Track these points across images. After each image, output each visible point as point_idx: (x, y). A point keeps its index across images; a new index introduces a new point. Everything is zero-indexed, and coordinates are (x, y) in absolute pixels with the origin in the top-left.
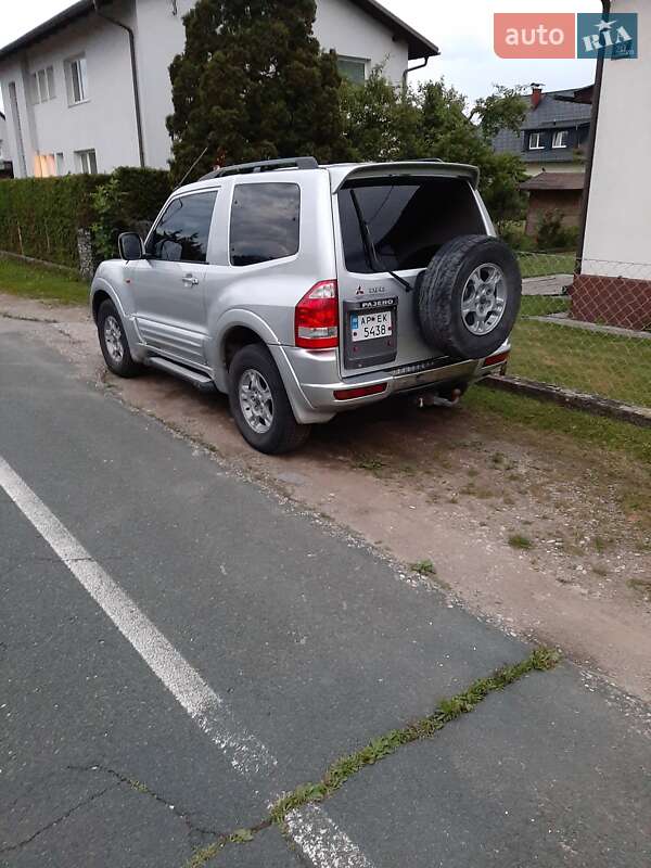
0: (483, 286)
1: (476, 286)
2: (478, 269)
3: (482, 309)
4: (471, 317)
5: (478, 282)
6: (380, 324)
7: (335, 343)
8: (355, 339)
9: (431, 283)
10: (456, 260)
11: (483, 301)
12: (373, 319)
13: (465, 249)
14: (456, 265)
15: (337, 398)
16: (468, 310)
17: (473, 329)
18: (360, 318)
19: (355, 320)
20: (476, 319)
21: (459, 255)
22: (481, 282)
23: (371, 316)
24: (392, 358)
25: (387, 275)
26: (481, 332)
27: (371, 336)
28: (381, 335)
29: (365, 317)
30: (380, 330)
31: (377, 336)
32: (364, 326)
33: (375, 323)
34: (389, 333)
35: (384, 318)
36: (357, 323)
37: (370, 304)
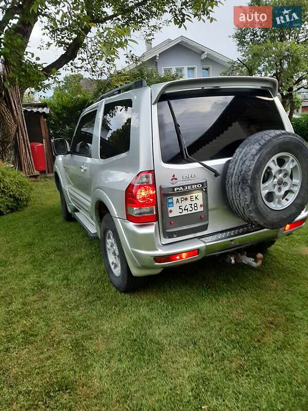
0: (280, 172)
1: (274, 172)
2: (275, 158)
3: (280, 189)
4: (270, 196)
5: (275, 168)
6: (193, 203)
7: (156, 218)
8: (171, 215)
9: (235, 170)
10: (254, 151)
11: (281, 183)
12: (186, 199)
13: (263, 142)
14: (254, 156)
15: (157, 262)
16: (267, 191)
17: (272, 205)
18: (175, 199)
19: (170, 201)
20: (275, 197)
21: (257, 147)
22: (278, 168)
23: (184, 197)
24: (205, 228)
25: (197, 165)
26: (279, 207)
27: (185, 213)
28: (194, 211)
29: (179, 198)
30: (193, 207)
31: (189, 212)
32: (179, 205)
33: (189, 202)
34: (201, 209)
35: (196, 198)
36: (172, 203)
37: (182, 188)
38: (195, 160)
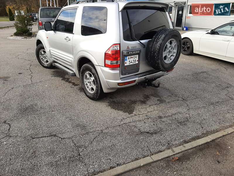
0: (170, 47)
1: (168, 47)
2: (169, 41)
3: (169, 55)
4: (165, 57)
5: (169, 45)
6: (134, 59)
7: (120, 66)
8: (126, 65)
11: (170, 52)
12: (132, 58)
16: (165, 55)
17: (166, 61)
18: (128, 57)
20: (167, 58)
23: (131, 56)
24: (138, 71)
25: (138, 42)
26: (168, 62)
27: (131, 64)
28: (134, 63)
29: (129, 57)
30: (134, 61)
31: (133, 64)
32: (129, 60)
33: (133, 59)
34: (137, 62)
35: (136, 57)
36: (127, 59)
37: (132, 53)
38: (137, 39)
